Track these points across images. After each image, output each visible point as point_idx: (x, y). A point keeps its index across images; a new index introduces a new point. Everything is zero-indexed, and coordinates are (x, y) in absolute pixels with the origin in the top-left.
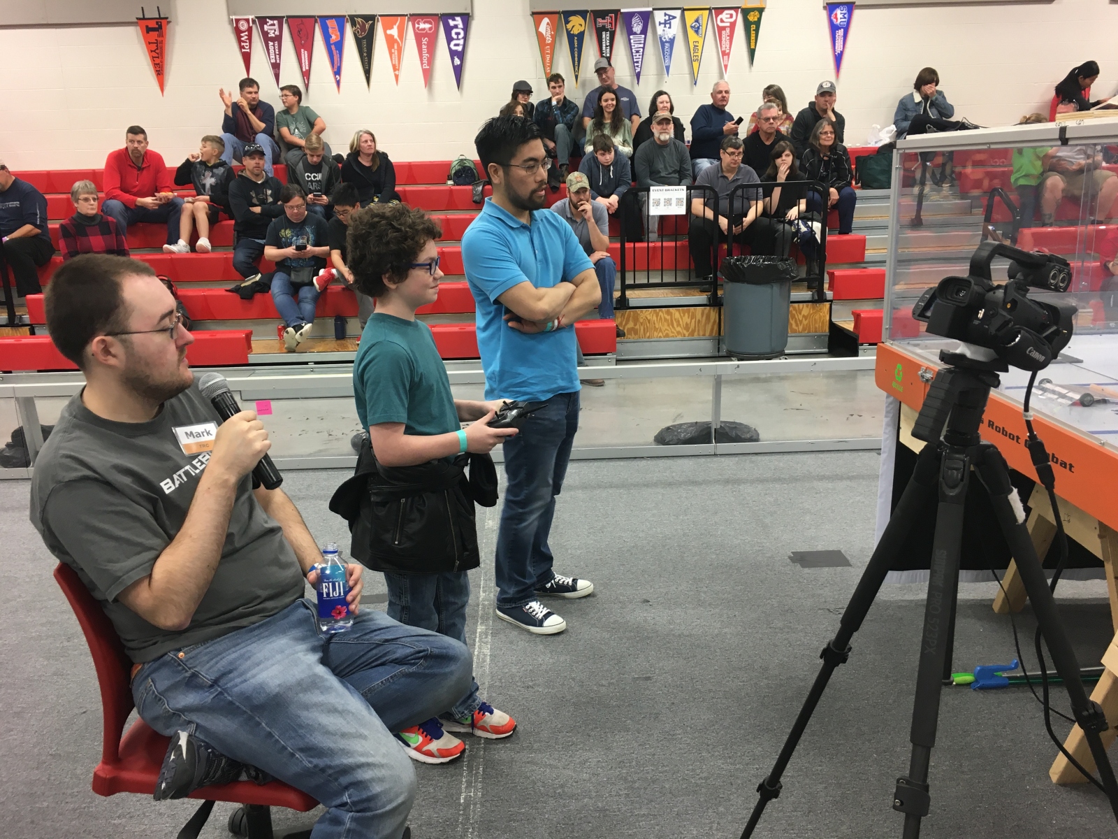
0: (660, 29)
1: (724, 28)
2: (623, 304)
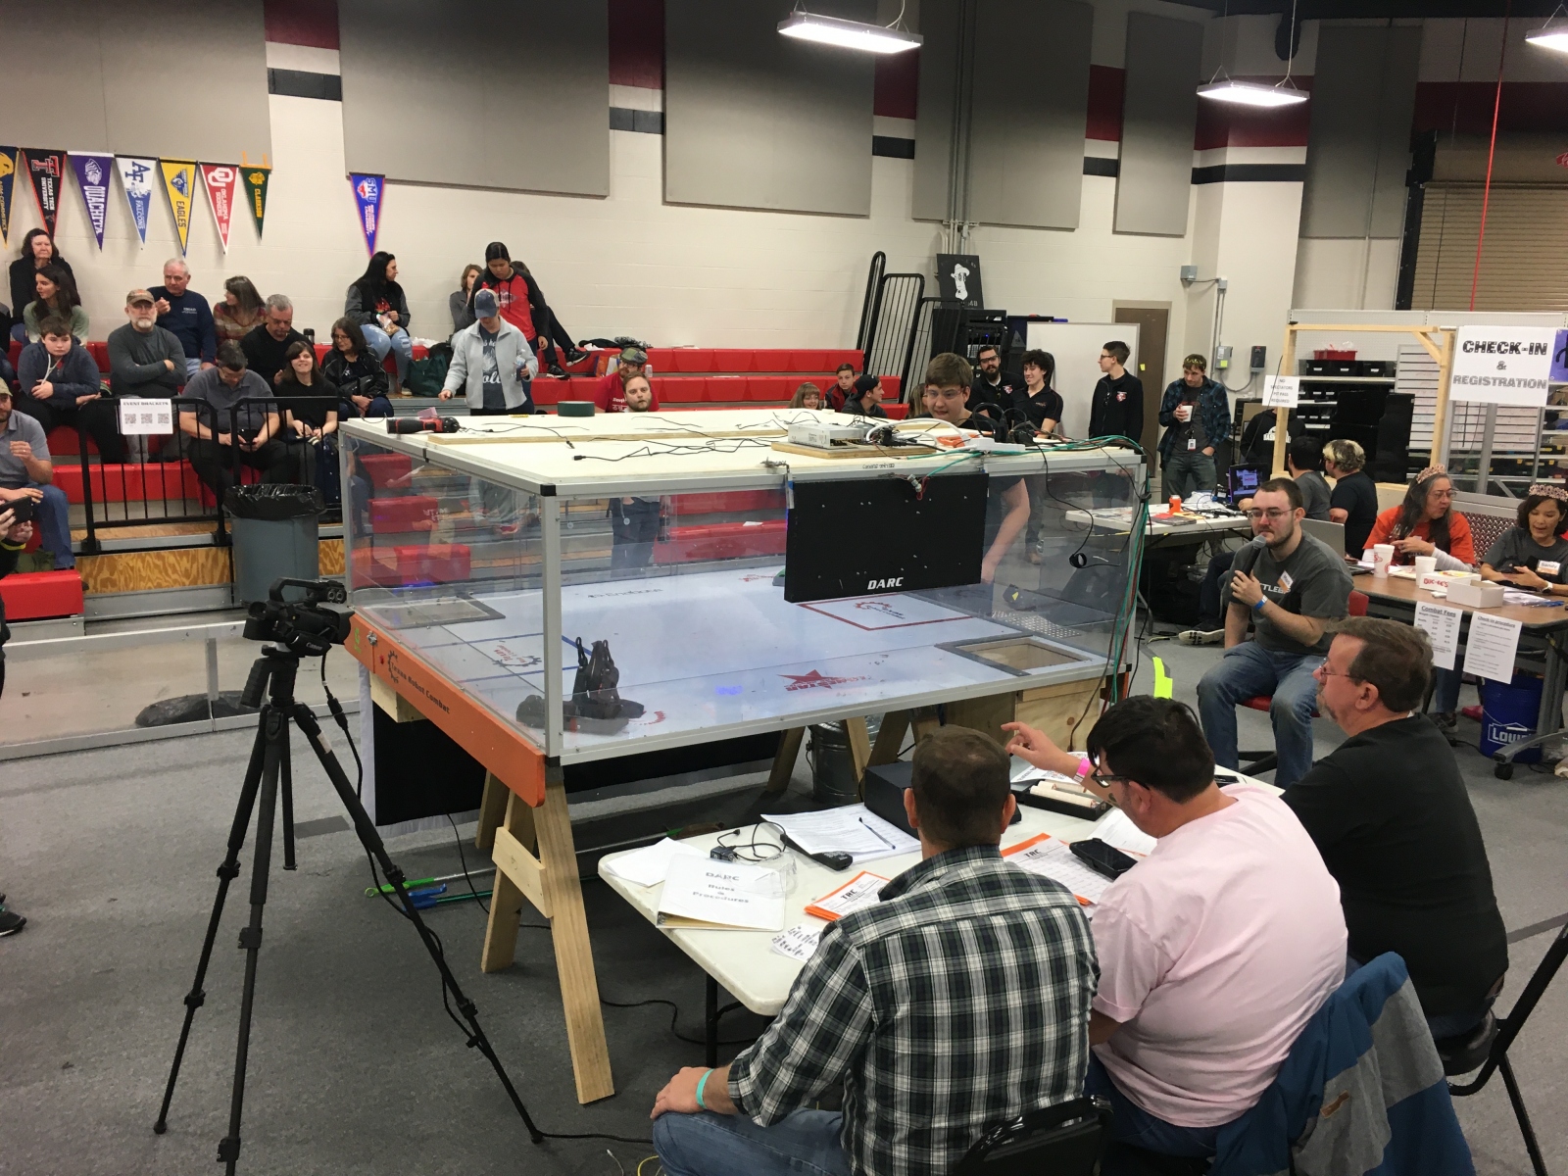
0: (127, 183)
1: (219, 189)
2: (91, 547)
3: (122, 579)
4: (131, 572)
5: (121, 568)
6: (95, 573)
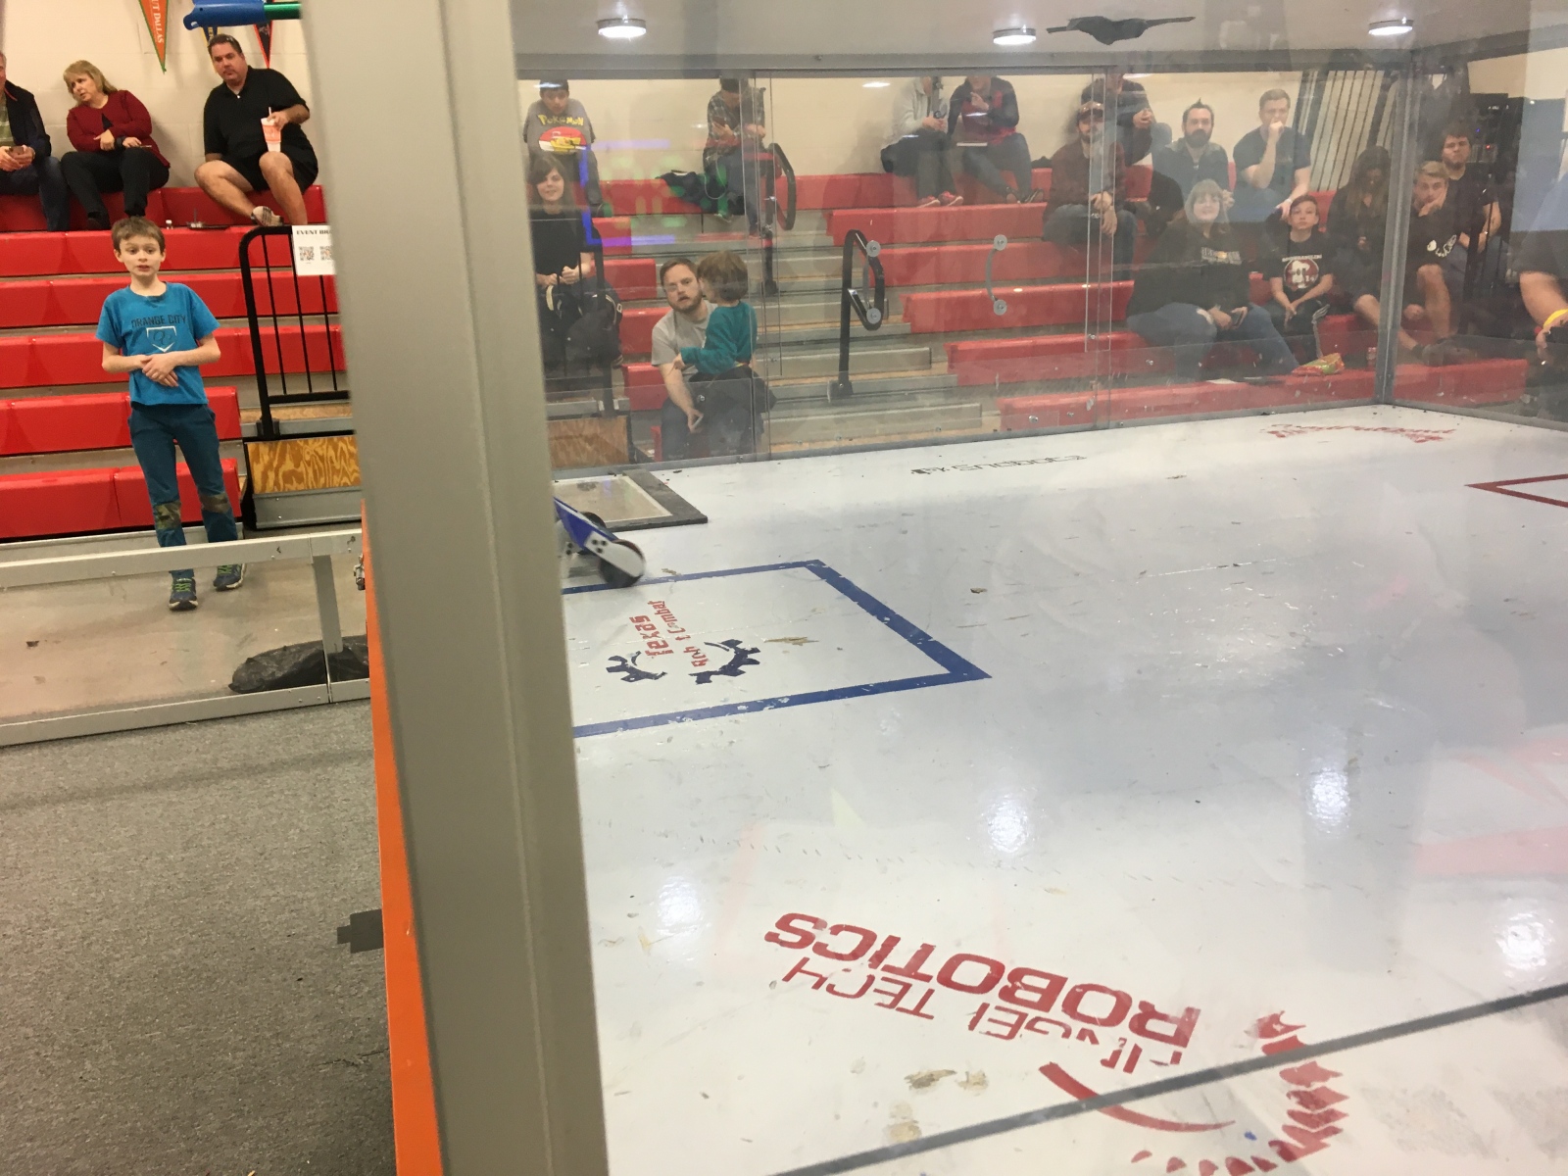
2: (269, 431)
3: (311, 474)
4: (321, 464)
5: (308, 458)
6: (275, 464)
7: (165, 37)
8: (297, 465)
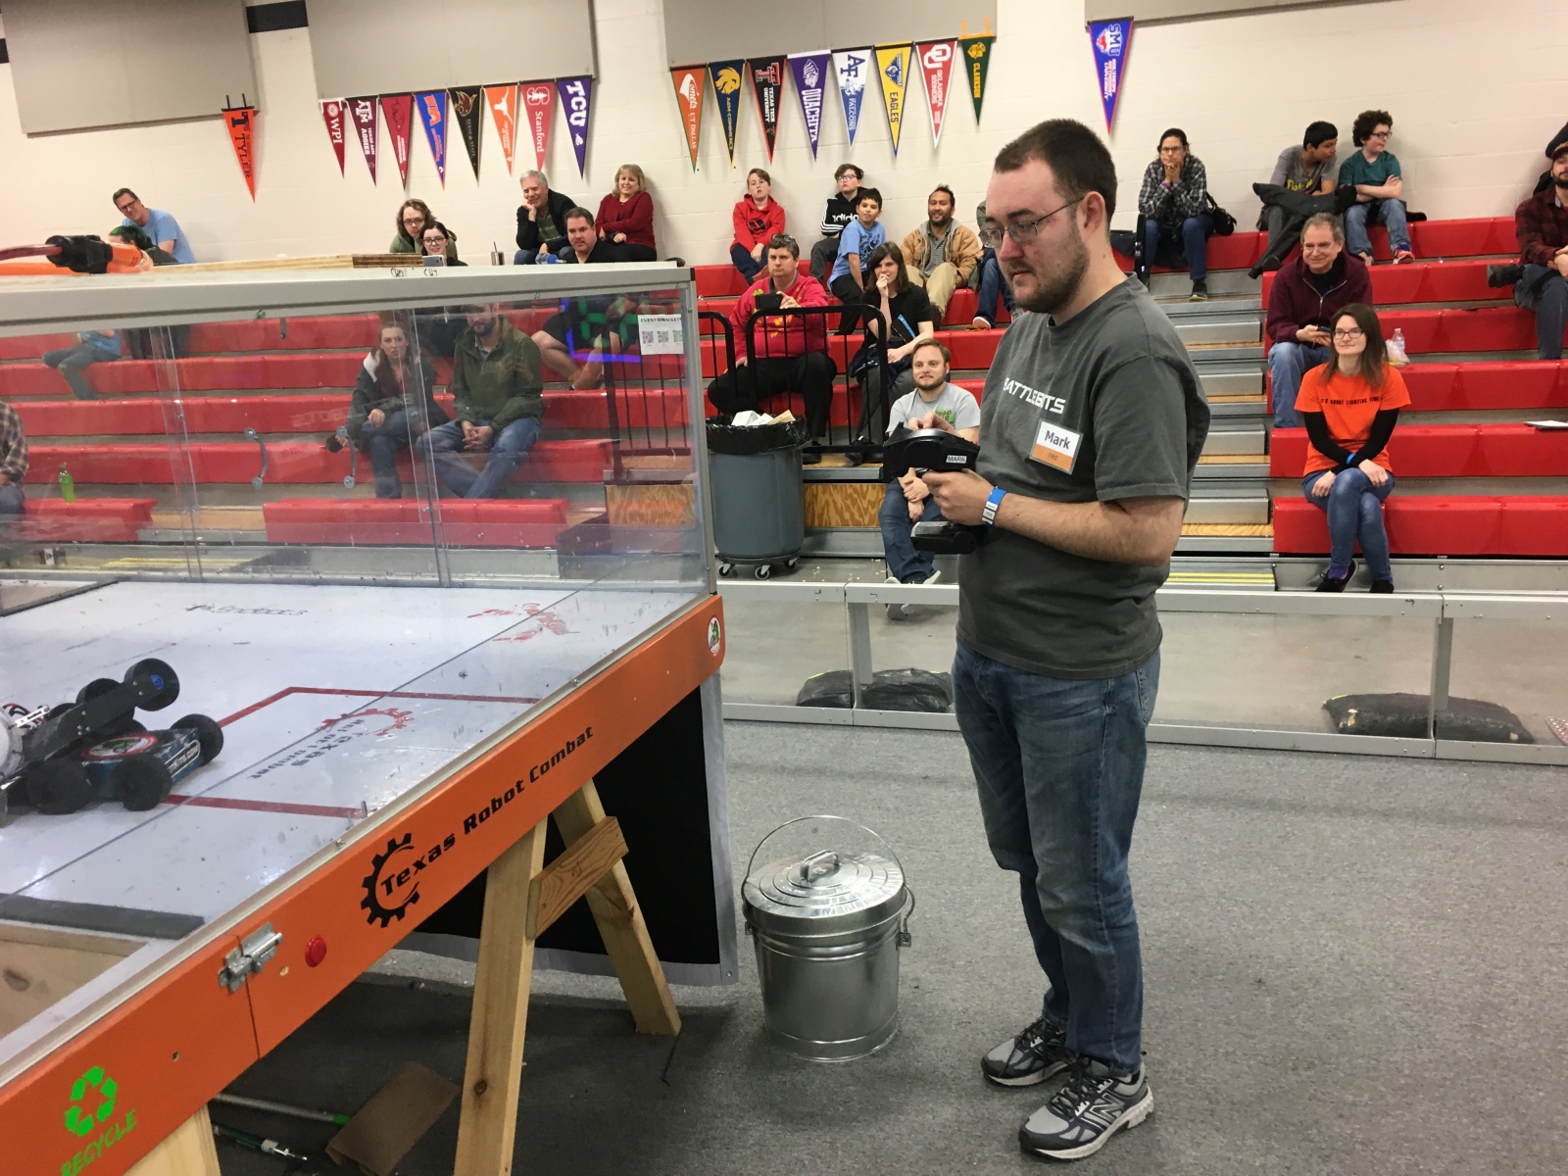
0: (842, 79)
1: (934, 71)
2: (621, 477)
3: (649, 513)
5: (648, 501)
7: (697, 144)
8: (641, 507)
